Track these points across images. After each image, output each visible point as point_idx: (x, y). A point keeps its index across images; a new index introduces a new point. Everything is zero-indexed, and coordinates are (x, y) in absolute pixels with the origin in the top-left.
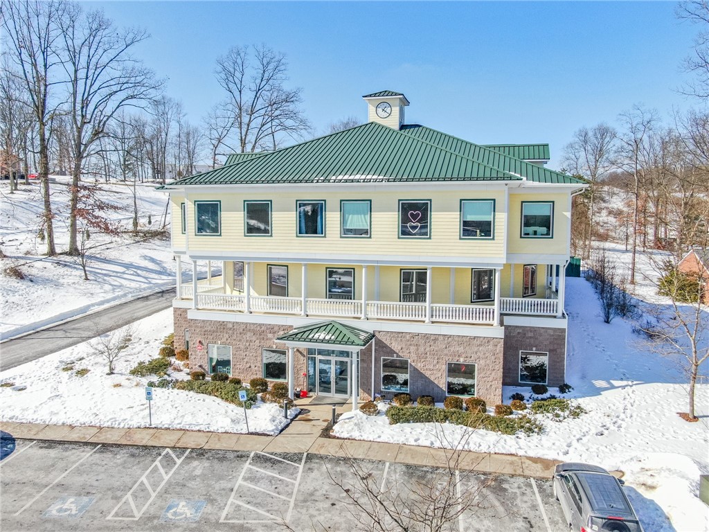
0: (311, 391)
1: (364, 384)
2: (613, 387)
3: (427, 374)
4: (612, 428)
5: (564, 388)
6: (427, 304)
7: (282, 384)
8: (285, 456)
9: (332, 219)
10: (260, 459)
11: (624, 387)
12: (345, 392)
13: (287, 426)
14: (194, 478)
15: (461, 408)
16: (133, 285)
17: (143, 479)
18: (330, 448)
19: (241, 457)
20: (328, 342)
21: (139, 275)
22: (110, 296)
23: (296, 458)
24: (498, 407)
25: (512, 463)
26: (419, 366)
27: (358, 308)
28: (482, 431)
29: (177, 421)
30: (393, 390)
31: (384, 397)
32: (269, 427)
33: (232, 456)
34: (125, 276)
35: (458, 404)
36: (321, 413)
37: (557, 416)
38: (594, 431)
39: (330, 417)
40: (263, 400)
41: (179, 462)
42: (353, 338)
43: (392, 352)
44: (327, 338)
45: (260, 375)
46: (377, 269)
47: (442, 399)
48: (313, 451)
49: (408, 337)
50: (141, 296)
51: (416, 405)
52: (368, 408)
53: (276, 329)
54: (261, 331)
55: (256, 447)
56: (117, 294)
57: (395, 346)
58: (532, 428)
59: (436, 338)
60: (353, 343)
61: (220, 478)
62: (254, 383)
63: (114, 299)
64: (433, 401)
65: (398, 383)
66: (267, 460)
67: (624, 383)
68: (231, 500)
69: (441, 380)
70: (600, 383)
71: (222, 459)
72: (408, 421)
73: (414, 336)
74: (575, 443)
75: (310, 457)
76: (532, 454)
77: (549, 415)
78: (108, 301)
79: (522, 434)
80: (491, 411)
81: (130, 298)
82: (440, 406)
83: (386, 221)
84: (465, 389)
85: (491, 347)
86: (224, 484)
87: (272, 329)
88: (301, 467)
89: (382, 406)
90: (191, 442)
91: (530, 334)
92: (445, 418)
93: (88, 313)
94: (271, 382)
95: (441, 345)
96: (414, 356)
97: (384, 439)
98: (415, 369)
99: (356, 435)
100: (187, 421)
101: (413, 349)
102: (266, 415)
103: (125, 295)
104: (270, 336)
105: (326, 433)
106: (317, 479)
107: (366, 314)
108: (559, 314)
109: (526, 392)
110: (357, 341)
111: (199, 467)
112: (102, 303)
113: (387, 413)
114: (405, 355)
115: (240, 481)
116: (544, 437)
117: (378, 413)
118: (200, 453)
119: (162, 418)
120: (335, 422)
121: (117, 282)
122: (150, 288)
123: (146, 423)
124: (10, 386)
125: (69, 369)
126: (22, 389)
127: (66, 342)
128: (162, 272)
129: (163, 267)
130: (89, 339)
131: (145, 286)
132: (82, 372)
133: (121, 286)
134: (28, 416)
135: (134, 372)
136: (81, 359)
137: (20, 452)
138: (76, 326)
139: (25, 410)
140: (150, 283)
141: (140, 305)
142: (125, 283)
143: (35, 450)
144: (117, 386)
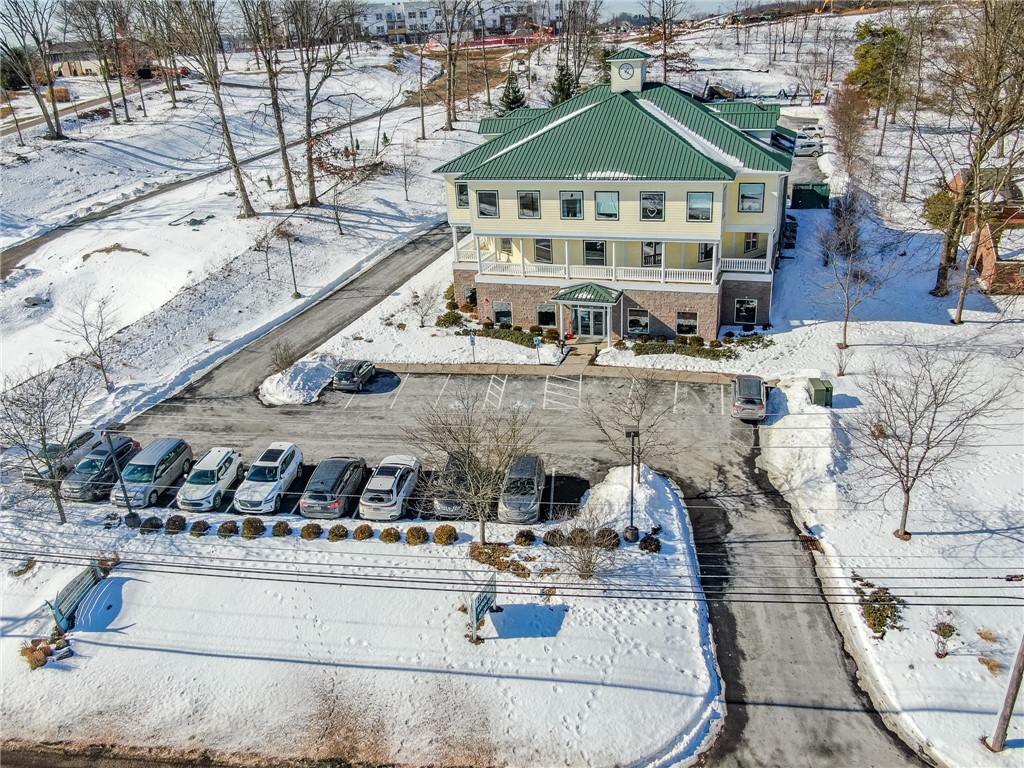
0: (574, 333)
1: (616, 329)
2: (803, 325)
3: (662, 320)
4: (787, 354)
5: (767, 326)
6: (662, 269)
7: (553, 330)
8: (569, 377)
9: (589, 207)
10: (552, 379)
11: (810, 325)
12: (601, 334)
13: (564, 359)
14: (518, 390)
15: (686, 343)
16: (384, 236)
17: (489, 391)
18: (595, 371)
19: (542, 378)
20: (590, 300)
21: (383, 224)
22: (371, 251)
23: (576, 378)
24: (712, 342)
25: (713, 377)
26: (656, 314)
27: (609, 272)
28: (698, 359)
29: (490, 359)
30: (637, 332)
31: (630, 337)
32: (553, 360)
33: (535, 378)
34: (373, 226)
35: (684, 341)
36: (586, 350)
37: (753, 347)
38: (773, 357)
39: (593, 352)
40: (543, 342)
41: (505, 382)
42: (608, 297)
43: (636, 305)
44: (589, 297)
45: (535, 323)
46: (624, 244)
47: (673, 337)
48: (585, 373)
49: (648, 293)
50: (396, 249)
51: (654, 342)
52: (620, 345)
53: (547, 289)
54: (535, 291)
55: (548, 372)
56: (376, 248)
57: (638, 300)
58: (731, 355)
59: (669, 294)
60: (607, 301)
61: (534, 390)
62: (533, 329)
63: (376, 254)
64: (665, 338)
65: (641, 326)
66: (558, 379)
67: (813, 322)
68: (545, 399)
69: (672, 323)
70: (796, 322)
71: (530, 380)
72: (647, 353)
73: (652, 293)
74: (757, 364)
75: (584, 377)
76: (726, 372)
77: (747, 347)
78: (372, 257)
79: (723, 360)
80: (707, 346)
81: (387, 252)
82: (671, 342)
83: (631, 209)
84: (692, 329)
85: (709, 300)
86: (537, 392)
87: (544, 289)
88: (580, 382)
89: (629, 344)
90: (506, 371)
91: (744, 287)
92: (674, 351)
93: (363, 270)
94: (546, 328)
95: (672, 299)
96: (652, 308)
97: (631, 365)
98: (653, 317)
99: (612, 363)
100: (497, 359)
101: (651, 302)
102: (548, 353)
103: (383, 249)
104: (542, 294)
105: (592, 362)
106: (593, 388)
107: (616, 277)
108: (767, 271)
109: (738, 331)
110: (611, 300)
111: (518, 385)
112: (368, 259)
113: (632, 349)
114: (645, 307)
115: (546, 391)
116: (738, 361)
117: (627, 348)
118: (515, 377)
119: (481, 357)
120: (597, 356)
121: (370, 234)
122: (400, 238)
123: (471, 360)
124: (361, 339)
125: (390, 324)
126: (371, 341)
127: (368, 301)
128: (402, 218)
129: (400, 211)
130: (384, 297)
131: (395, 236)
132: (401, 326)
133: (374, 239)
134: (392, 359)
135: (438, 324)
136: (393, 316)
137: (405, 380)
138: (363, 284)
139: (387, 355)
140: (397, 233)
141: (403, 259)
142: (376, 234)
143: (413, 379)
144: (434, 335)
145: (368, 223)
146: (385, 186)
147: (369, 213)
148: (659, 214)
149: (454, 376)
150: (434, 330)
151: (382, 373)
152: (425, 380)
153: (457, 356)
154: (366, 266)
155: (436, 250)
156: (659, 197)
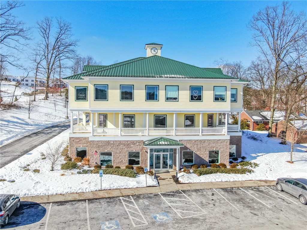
1: (175, 163)
2: (259, 156)
3: (201, 156)
5: (243, 158)
6: (200, 128)
7: (140, 167)
8: (173, 192)
9: (162, 94)
10: (164, 195)
13: (158, 182)
16: (17, 130)
17: (127, 209)
18: (185, 187)
21: (17, 126)
22: (9, 136)
26: (198, 153)
27: (172, 131)
29: (112, 186)
32: (153, 183)
34: (10, 126)
37: (252, 166)
38: (268, 169)
40: (138, 174)
41: (133, 201)
43: (187, 148)
44: (166, 143)
45: (127, 164)
49: (193, 142)
50: (25, 136)
52: (187, 171)
53: (135, 142)
54: (127, 144)
56: (12, 135)
57: (188, 146)
58: (249, 170)
59: (204, 141)
61: (160, 204)
62: (127, 167)
63: (13, 137)
64: (207, 166)
67: (261, 154)
68: (175, 210)
69: (207, 159)
73: (196, 141)
75: (183, 191)
77: (248, 166)
78: (10, 138)
79: (248, 173)
80: (230, 168)
81: (20, 137)
83: (185, 95)
85: (225, 143)
86: (163, 205)
88: (184, 195)
93: (4, 144)
94: (134, 166)
95: (206, 144)
96: (196, 149)
97: (199, 181)
98: (196, 155)
101: (195, 146)
103: (17, 135)
104: (132, 146)
105: (177, 182)
108: (239, 131)
111: (145, 202)
112: (8, 139)
113: (193, 173)
114: (192, 149)
115: (169, 204)
116: (256, 173)
117: (190, 172)
118: (138, 197)
119: (105, 186)
120: (177, 178)
121: (8, 129)
122: (27, 132)
123: (99, 188)
124: (4, 180)
125: (28, 170)
126: (13, 181)
127: (8, 158)
128: (27, 124)
129: (26, 122)
130: (19, 156)
131: (24, 131)
132: (36, 171)
133: (11, 131)
134: (34, 193)
135: (62, 168)
136: (28, 165)
137: (50, 209)
138: (4, 151)
139: (29, 190)
140: (25, 129)
141: (30, 139)
142: (13, 129)
143: (56, 207)
144: (63, 175)
145: (8, 125)
146: (17, 113)
147: (8, 121)
148: (199, 98)
149: (91, 200)
150: (62, 172)
151: (26, 205)
152: (68, 206)
153: (87, 186)
154: (6, 143)
155: (49, 136)
156: (199, 89)
